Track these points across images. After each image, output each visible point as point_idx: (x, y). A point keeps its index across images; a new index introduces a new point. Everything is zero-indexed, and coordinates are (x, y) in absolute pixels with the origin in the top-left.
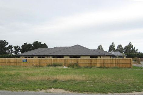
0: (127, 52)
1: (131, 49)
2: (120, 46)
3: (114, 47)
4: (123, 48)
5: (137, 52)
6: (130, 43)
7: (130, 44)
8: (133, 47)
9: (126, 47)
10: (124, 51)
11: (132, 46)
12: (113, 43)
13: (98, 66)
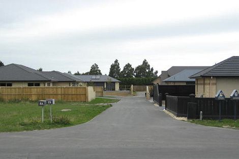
0: (140, 76)
1: (147, 71)
2: (128, 66)
3: (119, 67)
4: (133, 69)
5: (157, 76)
6: (145, 60)
7: (145, 63)
8: (151, 68)
9: (138, 68)
10: (135, 74)
11: (149, 66)
12: (116, 61)
13: (34, 100)
